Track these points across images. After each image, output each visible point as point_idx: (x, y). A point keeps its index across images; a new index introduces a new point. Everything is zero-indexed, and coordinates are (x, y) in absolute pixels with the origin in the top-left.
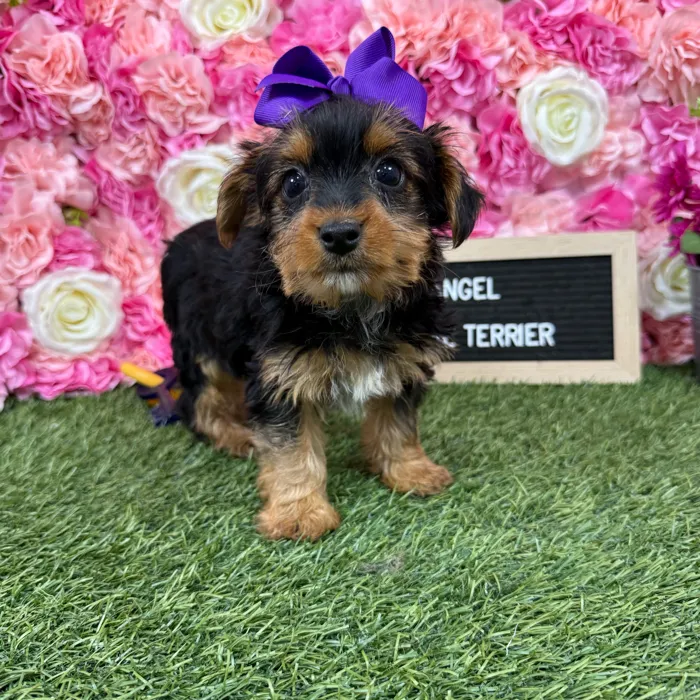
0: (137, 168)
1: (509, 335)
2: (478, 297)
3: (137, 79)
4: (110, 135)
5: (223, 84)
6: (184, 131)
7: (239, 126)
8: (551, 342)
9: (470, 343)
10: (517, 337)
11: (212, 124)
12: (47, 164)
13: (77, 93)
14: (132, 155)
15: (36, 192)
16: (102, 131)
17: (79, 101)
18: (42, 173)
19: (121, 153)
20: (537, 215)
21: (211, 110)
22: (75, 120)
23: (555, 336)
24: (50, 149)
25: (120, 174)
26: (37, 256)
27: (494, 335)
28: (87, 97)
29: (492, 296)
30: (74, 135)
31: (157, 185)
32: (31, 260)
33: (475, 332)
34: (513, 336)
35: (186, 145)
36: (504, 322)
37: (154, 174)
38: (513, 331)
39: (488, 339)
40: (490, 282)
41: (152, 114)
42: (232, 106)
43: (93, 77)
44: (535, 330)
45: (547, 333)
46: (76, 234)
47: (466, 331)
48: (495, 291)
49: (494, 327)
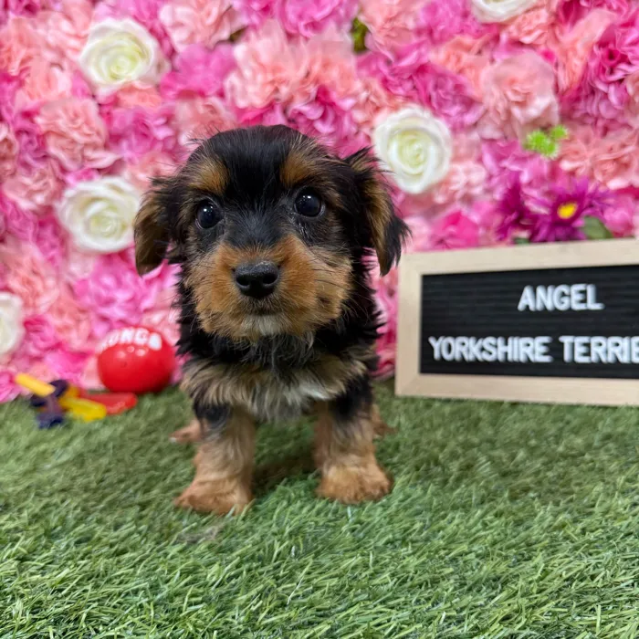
1: (612, 350)
2: (577, 307)
9: (567, 357)
10: (622, 352)
27: (594, 349)
29: (593, 305)
33: (573, 345)
34: (617, 350)
36: (607, 335)
38: (617, 345)
39: (588, 354)
40: (590, 290)
47: (562, 344)
48: (598, 300)
49: (595, 340)
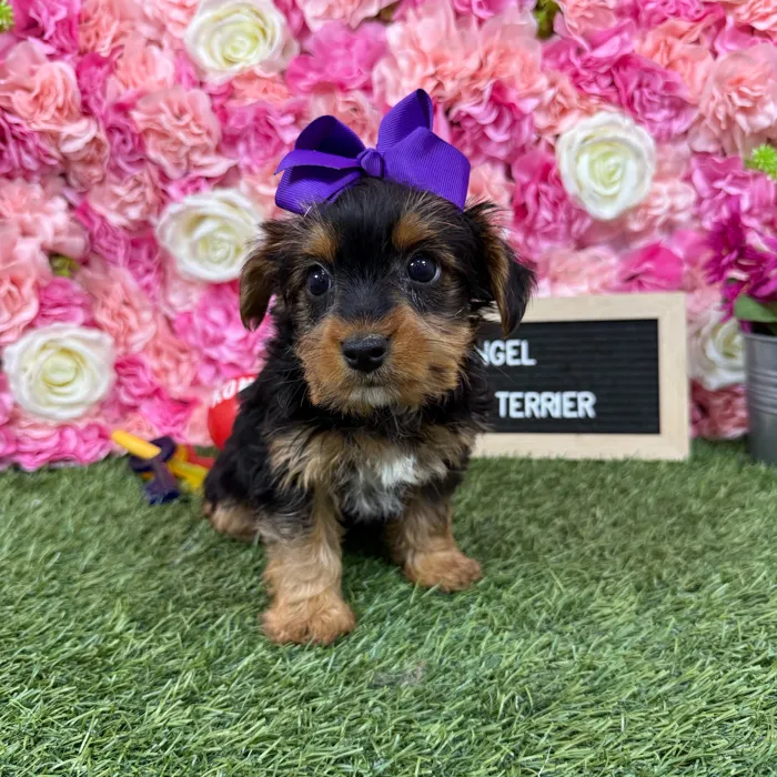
0: (134, 213)
1: (545, 405)
2: (512, 362)
3: (136, 115)
4: (104, 176)
5: (232, 122)
6: (186, 174)
7: (249, 170)
8: (591, 413)
9: (502, 412)
10: (554, 407)
11: (219, 166)
12: (33, 208)
13: (68, 129)
14: (129, 198)
15: (20, 239)
16: (96, 172)
17: (70, 138)
18: (27, 217)
19: (116, 196)
20: (578, 272)
21: (218, 150)
22: (65, 159)
23: (595, 407)
24: (36, 191)
25: (115, 220)
26: (19, 311)
27: (528, 405)
28: (80, 134)
29: (527, 361)
30: (64, 175)
31: (157, 232)
32: (13, 314)
33: (508, 400)
34: (550, 405)
35: (189, 189)
36: (540, 390)
37: (153, 220)
38: (549, 400)
39: (522, 409)
40: (524, 346)
41: (152, 154)
42: (241, 147)
43: (86, 111)
44: (574, 400)
45: (586, 404)
46: (64, 286)
47: (498, 400)
48: (530, 356)
49: (529, 395)
